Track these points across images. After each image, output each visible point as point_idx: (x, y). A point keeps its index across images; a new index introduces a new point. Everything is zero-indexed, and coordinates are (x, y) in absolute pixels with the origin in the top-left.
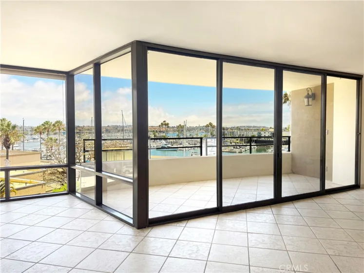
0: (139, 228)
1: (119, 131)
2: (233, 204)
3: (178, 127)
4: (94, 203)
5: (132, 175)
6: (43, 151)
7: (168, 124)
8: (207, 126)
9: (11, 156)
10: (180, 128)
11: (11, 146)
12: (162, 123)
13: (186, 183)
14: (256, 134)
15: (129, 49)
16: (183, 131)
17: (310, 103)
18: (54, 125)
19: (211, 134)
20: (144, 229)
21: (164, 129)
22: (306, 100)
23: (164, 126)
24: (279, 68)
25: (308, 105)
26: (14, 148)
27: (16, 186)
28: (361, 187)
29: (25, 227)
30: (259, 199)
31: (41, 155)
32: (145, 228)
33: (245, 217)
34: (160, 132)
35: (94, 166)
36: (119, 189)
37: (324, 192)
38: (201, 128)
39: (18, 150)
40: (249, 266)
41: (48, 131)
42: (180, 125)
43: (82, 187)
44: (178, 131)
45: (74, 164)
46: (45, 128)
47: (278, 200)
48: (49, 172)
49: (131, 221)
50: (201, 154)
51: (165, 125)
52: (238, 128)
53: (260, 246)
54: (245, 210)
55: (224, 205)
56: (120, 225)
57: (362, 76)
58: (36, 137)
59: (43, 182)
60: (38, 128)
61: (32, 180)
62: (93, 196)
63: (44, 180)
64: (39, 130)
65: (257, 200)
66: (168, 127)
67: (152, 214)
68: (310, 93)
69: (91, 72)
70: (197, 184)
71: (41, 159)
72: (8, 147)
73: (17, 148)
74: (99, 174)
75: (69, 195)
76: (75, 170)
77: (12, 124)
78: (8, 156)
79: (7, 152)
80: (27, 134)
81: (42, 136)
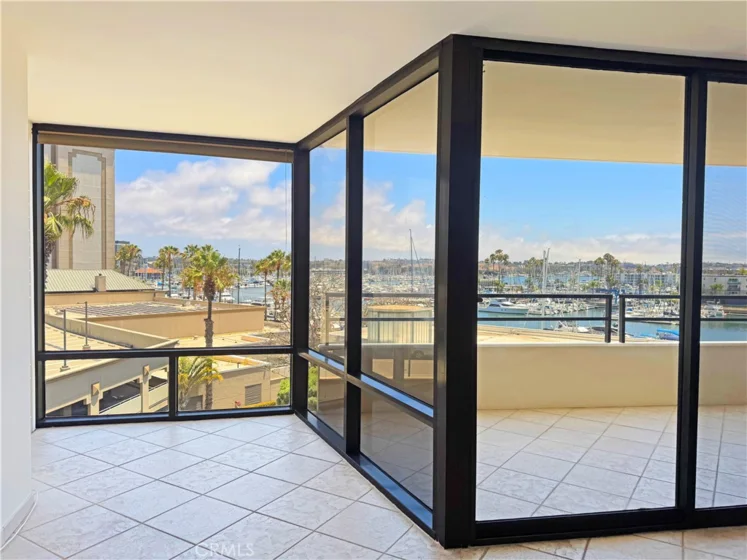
0: (449, 544)
1: (403, 271)
3: (527, 263)
4: (343, 446)
6: (269, 306)
7: (506, 257)
8: (599, 262)
9: (216, 312)
10: (534, 267)
11: (217, 294)
12: (492, 255)
13: (565, 412)
14: (723, 282)
16: (539, 272)
18: (288, 258)
19: (608, 280)
20: (463, 551)
21: (496, 268)
23: (497, 261)
26: (223, 298)
31: (266, 312)
32: (465, 547)
34: (488, 273)
38: (584, 267)
39: (229, 302)
41: (278, 269)
42: (533, 259)
44: (529, 272)
45: (306, 349)
46: (274, 264)
51: (500, 258)
58: (260, 278)
59: (266, 363)
60: (262, 262)
64: (264, 268)
66: (506, 263)
71: (265, 320)
72: (211, 298)
73: (229, 298)
74: (353, 380)
75: (294, 416)
76: (307, 361)
77: (221, 257)
78: (210, 312)
79: (210, 305)
80: (245, 274)
81: (269, 278)
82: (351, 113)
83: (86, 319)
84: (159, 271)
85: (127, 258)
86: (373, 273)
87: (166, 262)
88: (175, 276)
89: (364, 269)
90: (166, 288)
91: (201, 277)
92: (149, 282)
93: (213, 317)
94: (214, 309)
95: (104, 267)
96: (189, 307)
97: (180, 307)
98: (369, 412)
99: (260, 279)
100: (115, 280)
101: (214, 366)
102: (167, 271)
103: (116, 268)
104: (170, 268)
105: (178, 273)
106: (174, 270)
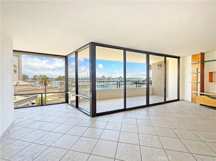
0: (92, 117)
1: (86, 79)
2: (130, 107)
3: (108, 78)
4: (75, 106)
5: (89, 96)
8: (119, 78)
9: (47, 89)
10: (109, 78)
11: (47, 85)
14: (137, 80)
15: (89, 46)
17: (159, 68)
18: (63, 77)
22: (157, 67)
24: (148, 54)
25: (159, 69)
27: (49, 100)
28: (180, 100)
29: (47, 116)
30: (140, 105)
31: (58, 88)
33: (135, 112)
34: (102, 80)
35: (75, 92)
36: (85, 101)
37: (166, 102)
38: (117, 78)
40: (138, 133)
43: (71, 100)
45: (68, 91)
46: (60, 79)
47: (148, 105)
48: (61, 94)
49: (89, 114)
50: (117, 88)
51: (103, 77)
52: (131, 78)
53: (142, 124)
54: (135, 110)
55: (127, 108)
56: (85, 115)
57: (180, 57)
60: (57, 78)
61: (55, 98)
62: (75, 104)
63: (59, 98)
64: (57, 79)
65: (140, 106)
66: (105, 78)
67: (98, 112)
68: (159, 64)
69: (74, 56)
70: (115, 99)
71: (58, 90)
72: (46, 86)
74: (77, 95)
75: (66, 103)
76: (68, 94)
77: (47, 77)
78: (46, 89)
79: (46, 87)
80: (53, 81)
81: (58, 82)
82: (76, 51)
83: (15, 91)
84: (33, 81)
85: (25, 78)
86: (80, 80)
87: (35, 79)
88: (37, 82)
89: (78, 79)
90: (35, 84)
91: (43, 82)
92: (31, 83)
93: (46, 90)
94: (46, 88)
95: (19, 80)
96: (40, 88)
97: (38, 88)
98: (80, 102)
99: (56, 82)
100: (22, 83)
101: (47, 99)
102: (35, 80)
103: (22, 80)
104: (36, 80)
105: (37, 81)
106: (37, 80)
